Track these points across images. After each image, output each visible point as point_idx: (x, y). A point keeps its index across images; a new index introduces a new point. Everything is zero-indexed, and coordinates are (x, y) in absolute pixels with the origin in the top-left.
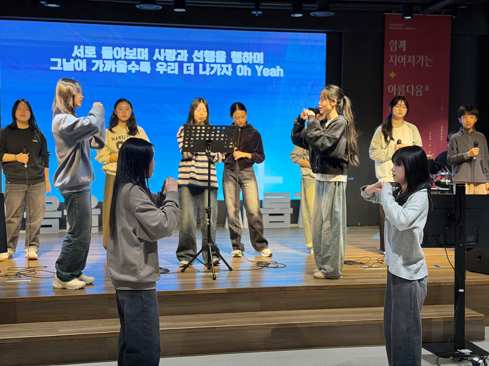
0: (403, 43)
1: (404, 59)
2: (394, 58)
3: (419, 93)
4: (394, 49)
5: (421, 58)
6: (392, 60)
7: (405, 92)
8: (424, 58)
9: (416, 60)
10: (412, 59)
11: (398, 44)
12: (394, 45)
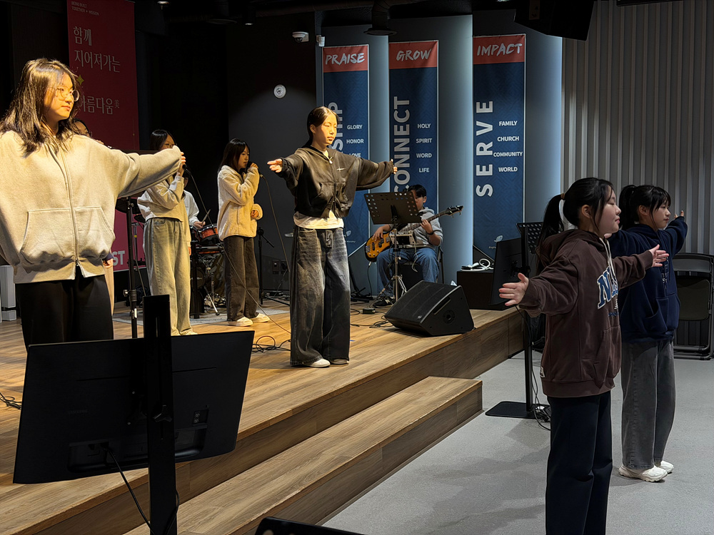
0: (88, 33)
1: (90, 58)
2: (80, 54)
3: (110, 111)
4: (79, 40)
5: (108, 58)
6: (78, 57)
7: (95, 106)
8: (111, 60)
9: (104, 62)
10: (99, 59)
11: (83, 34)
12: (79, 36)
